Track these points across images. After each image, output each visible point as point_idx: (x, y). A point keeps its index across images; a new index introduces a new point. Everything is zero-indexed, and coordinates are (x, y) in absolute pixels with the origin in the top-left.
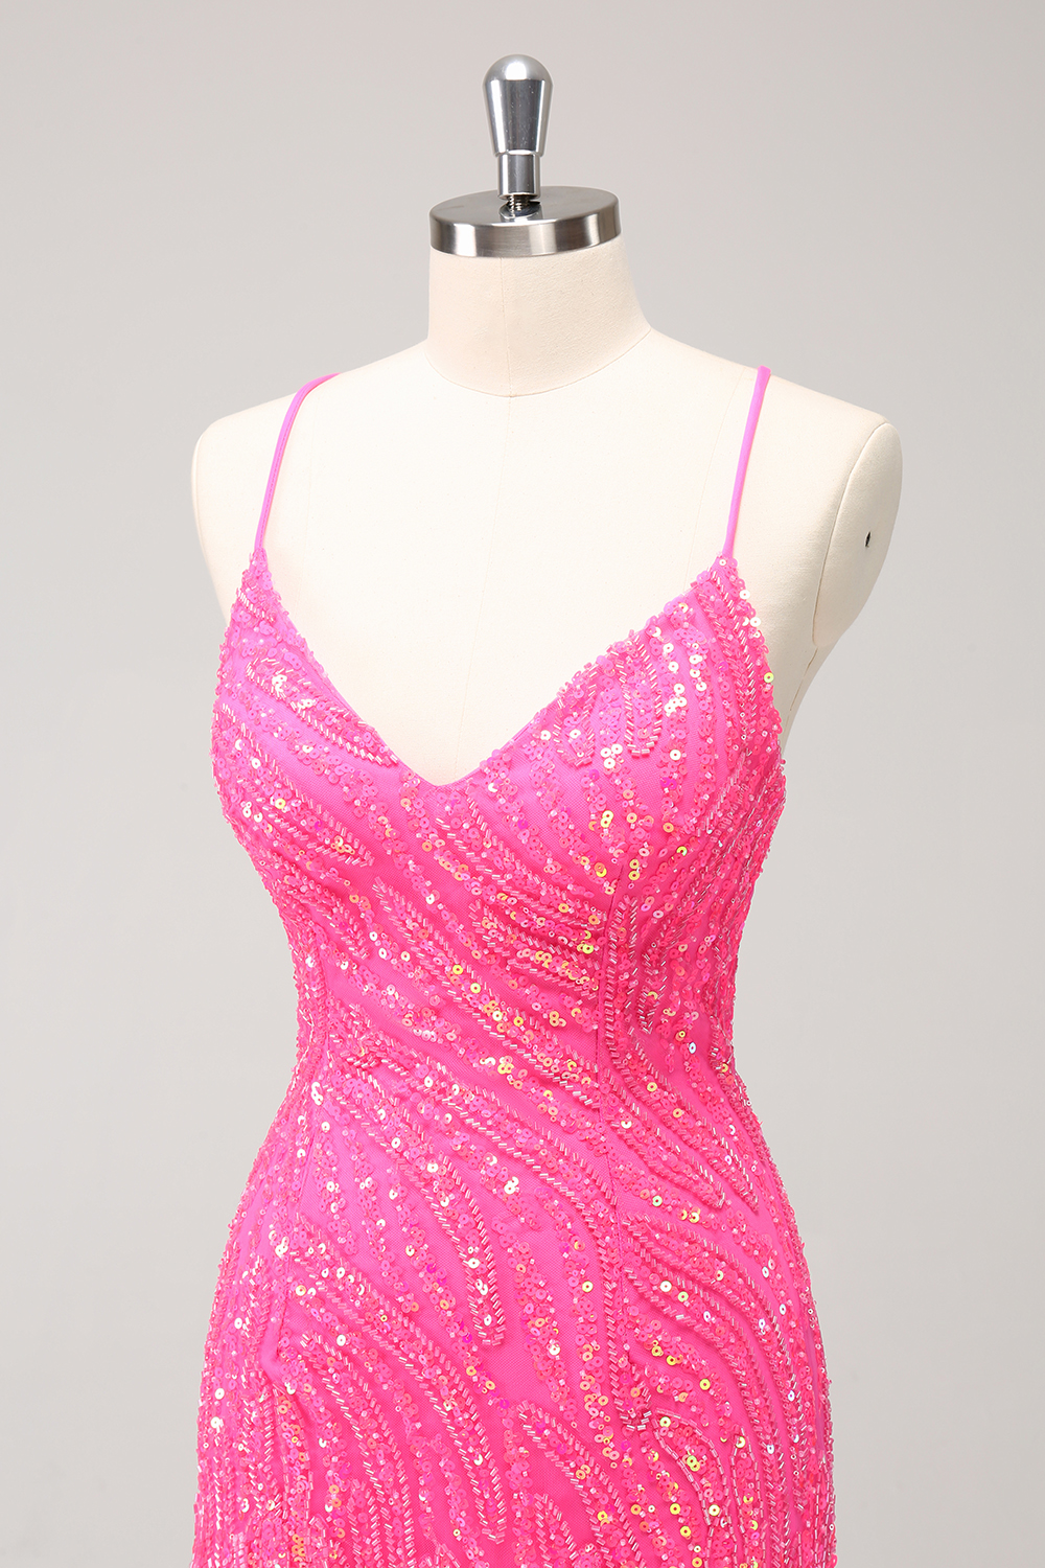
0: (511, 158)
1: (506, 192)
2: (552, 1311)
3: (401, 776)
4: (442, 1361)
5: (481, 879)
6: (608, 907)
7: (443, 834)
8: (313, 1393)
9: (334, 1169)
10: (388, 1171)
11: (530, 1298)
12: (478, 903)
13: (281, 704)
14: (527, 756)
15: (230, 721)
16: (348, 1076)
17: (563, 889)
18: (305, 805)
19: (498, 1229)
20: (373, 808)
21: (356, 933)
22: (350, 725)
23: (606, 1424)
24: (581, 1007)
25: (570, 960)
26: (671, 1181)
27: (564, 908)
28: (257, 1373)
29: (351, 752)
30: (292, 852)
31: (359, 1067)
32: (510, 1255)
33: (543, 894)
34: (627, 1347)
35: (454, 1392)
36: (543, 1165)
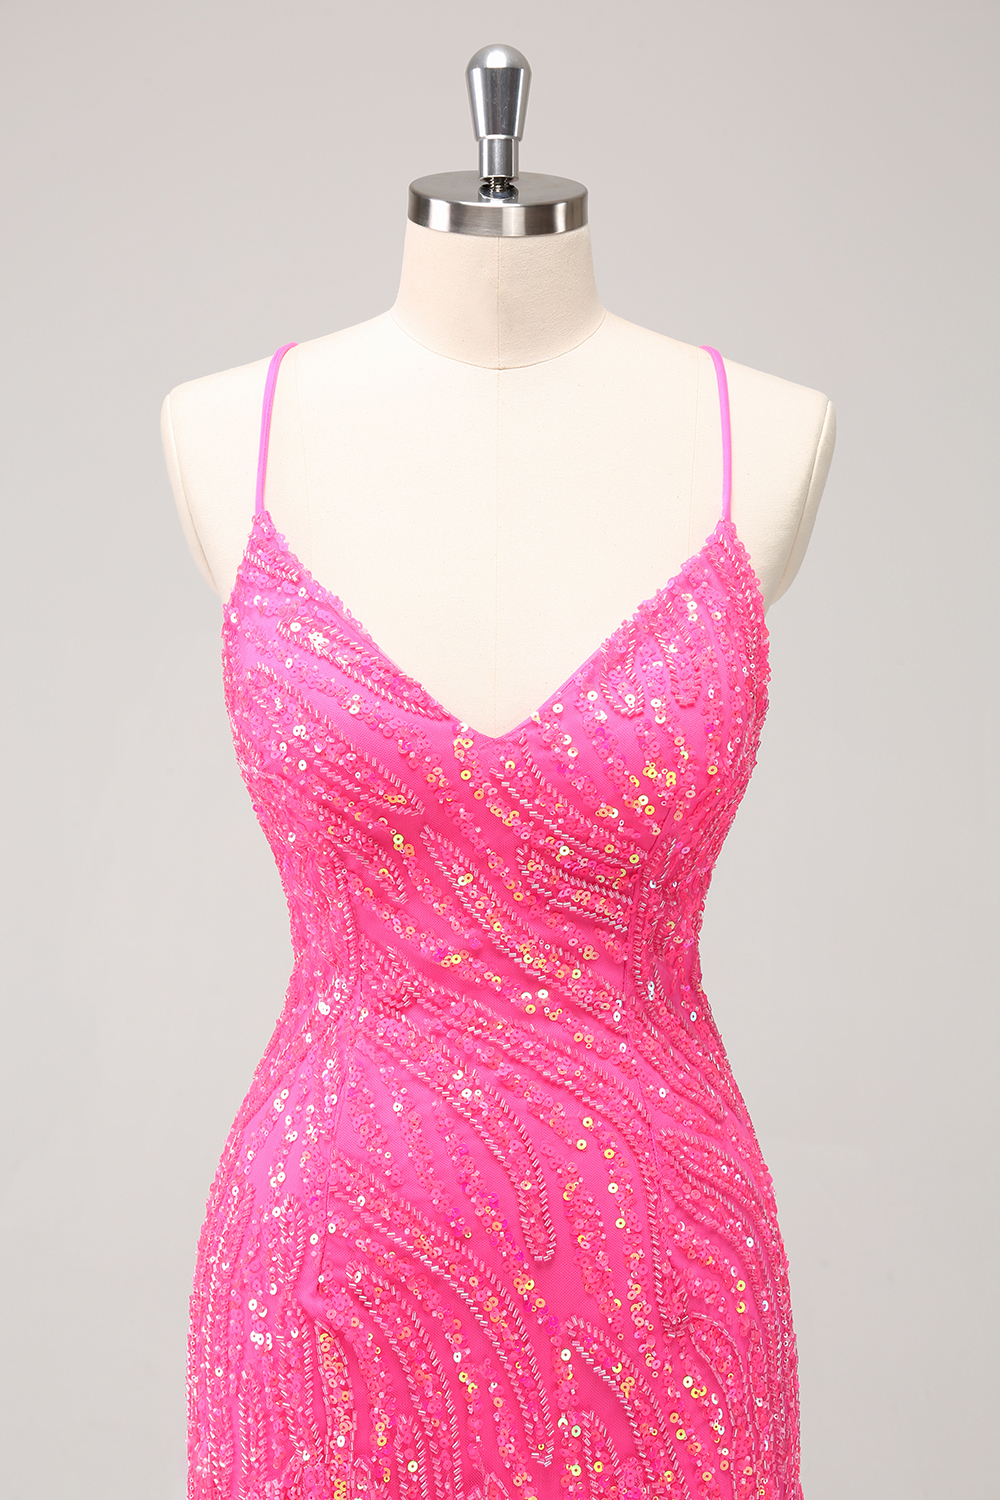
0: (491, 142)
1: (486, 175)
2: (601, 1224)
3: (454, 728)
4: (493, 1281)
5: (531, 824)
6: (651, 846)
7: (496, 782)
8: (361, 1327)
9: (372, 1106)
10: (434, 1104)
11: (580, 1214)
12: (526, 847)
13: (323, 661)
14: (577, 708)
15: (272, 679)
16: (382, 1016)
17: (613, 830)
18: (361, 758)
19: (547, 1152)
20: (427, 759)
21: (396, 879)
22: (397, 682)
23: (649, 1333)
24: (614, 940)
25: (607, 897)
26: (687, 1098)
27: (609, 849)
28: (295, 1311)
29: (401, 707)
30: (342, 804)
31: (394, 1007)
32: (560, 1176)
33: (592, 836)
34: (669, 1253)
35: (504, 1313)
36: (585, 1090)
